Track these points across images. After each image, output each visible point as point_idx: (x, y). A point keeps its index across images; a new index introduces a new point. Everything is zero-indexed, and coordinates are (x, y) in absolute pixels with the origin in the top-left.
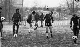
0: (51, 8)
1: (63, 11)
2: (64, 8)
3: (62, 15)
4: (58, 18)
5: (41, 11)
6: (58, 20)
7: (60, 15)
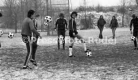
0: (109, 7)
1: (129, 12)
2: (130, 7)
3: (127, 19)
4: (120, 24)
5: (92, 13)
6: (121, 27)
7: (124, 19)
